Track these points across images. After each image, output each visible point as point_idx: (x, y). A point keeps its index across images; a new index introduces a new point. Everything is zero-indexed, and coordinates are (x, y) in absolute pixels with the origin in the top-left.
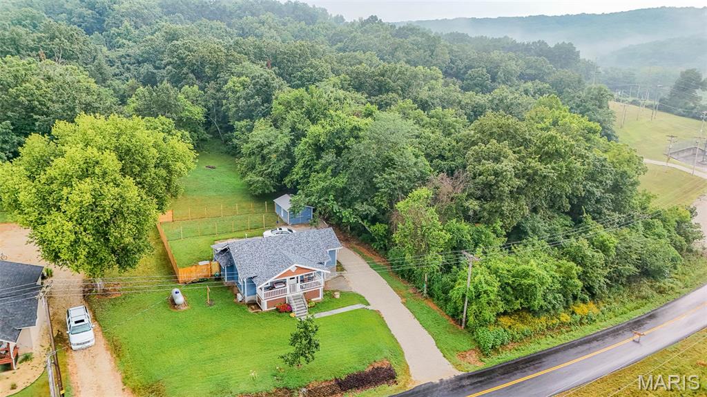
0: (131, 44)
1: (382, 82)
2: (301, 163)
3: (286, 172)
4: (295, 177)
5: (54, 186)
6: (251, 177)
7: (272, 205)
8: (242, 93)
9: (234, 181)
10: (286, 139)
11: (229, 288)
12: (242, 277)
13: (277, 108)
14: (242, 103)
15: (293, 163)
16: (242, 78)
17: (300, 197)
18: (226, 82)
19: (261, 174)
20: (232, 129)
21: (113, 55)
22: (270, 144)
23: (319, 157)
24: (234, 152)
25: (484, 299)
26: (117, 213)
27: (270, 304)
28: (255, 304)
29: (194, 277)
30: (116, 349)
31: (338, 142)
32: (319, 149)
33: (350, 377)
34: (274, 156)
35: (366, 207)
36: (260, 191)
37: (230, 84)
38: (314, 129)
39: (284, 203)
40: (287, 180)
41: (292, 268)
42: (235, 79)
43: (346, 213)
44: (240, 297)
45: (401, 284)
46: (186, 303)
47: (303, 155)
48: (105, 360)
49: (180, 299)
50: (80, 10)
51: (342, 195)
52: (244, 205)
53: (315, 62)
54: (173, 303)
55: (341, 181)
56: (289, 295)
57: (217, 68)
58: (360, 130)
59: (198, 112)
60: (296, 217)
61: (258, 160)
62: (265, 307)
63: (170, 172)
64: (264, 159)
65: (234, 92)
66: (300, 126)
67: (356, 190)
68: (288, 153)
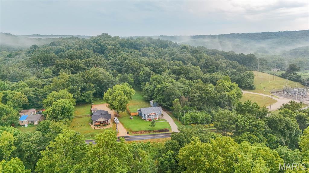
0: (113, 59)
1: (180, 71)
2: (156, 93)
3: (152, 95)
4: (154, 96)
5: (114, 97)
6: (145, 96)
7: (149, 103)
8: (143, 76)
9: (141, 97)
10: (153, 88)
11: (141, 117)
12: (143, 114)
13: (151, 80)
14: (143, 78)
15: (154, 93)
16: (144, 72)
17: (155, 100)
18: (139, 72)
19: (147, 95)
20: (140, 84)
21: (108, 62)
22: (149, 89)
23: (159, 92)
24: (141, 90)
25: (187, 120)
26: (124, 101)
27: (148, 119)
28: (145, 120)
29: (134, 115)
30: (122, 124)
31: (163, 89)
32: (159, 90)
33: (161, 130)
34: (150, 92)
35: (168, 103)
36: (147, 99)
37: (140, 73)
38: (159, 86)
39: (151, 102)
40: (153, 97)
41: (152, 113)
42: (142, 72)
43: (164, 104)
44: (142, 118)
45: (174, 118)
46: (133, 119)
47: (156, 91)
48: (121, 125)
49: (132, 118)
50: (96, 46)
51: (164, 100)
52: (143, 102)
53: (163, 66)
54: (131, 118)
55: (163, 97)
56: (151, 118)
57: (137, 69)
58: (167, 86)
59: (132, 80)
60: (154, 105)
61: (146, 92)
62: (147, 120)
63: (131, 95)
64: (148, 92)
65: (141, 75)
66: (156, 85)
67: (166, 99)
68: (153, 91)
